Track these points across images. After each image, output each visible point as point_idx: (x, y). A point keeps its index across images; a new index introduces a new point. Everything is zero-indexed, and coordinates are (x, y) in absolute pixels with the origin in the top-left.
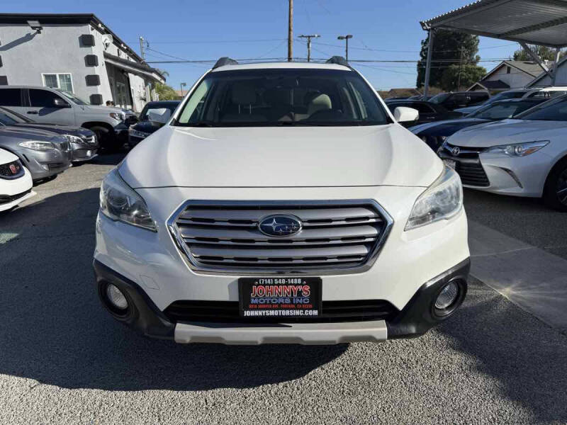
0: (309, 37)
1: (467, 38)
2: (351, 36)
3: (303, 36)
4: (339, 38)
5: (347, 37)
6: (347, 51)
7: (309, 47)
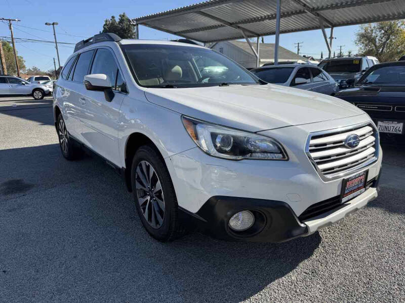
0: (10, 20)
1: (130, 32)
2: (57, 24)
3: (4, 19)
4: (46, 24)
5: (53, 24)
6: (54, 34)
7: (11, 29)
